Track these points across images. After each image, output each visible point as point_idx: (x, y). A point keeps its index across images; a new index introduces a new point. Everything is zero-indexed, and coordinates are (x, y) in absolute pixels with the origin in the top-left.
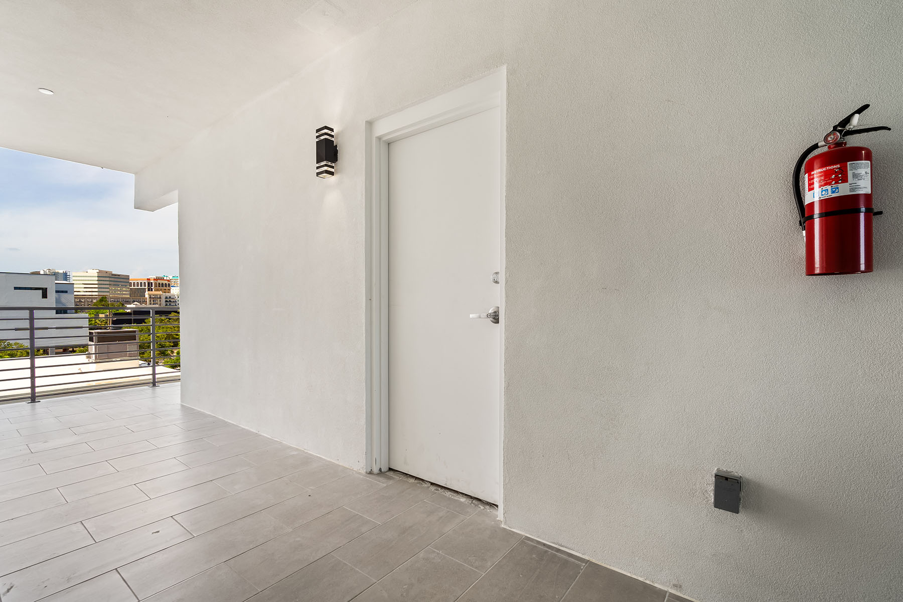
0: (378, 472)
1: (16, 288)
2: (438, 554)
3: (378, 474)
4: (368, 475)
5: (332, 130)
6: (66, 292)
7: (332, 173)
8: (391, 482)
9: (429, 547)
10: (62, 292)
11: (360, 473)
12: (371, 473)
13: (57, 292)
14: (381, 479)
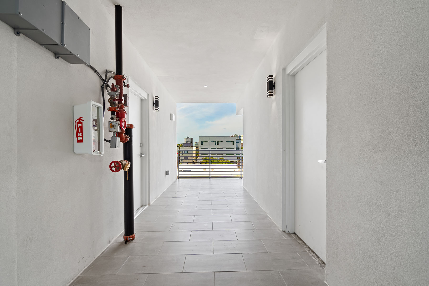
0: (288, 232)
1: (227, 141)
2: (280, 275)
3: (287, 233)
4: (282, 232)
5: (272, 76)
6: (239, 142)
7: (272, 95)
8: (289, 238)
9: (279, 271)
10: (238, 142)
11: (279, 230)
12: (284, 231)
13: (236, 142)
14: (286, 236)
